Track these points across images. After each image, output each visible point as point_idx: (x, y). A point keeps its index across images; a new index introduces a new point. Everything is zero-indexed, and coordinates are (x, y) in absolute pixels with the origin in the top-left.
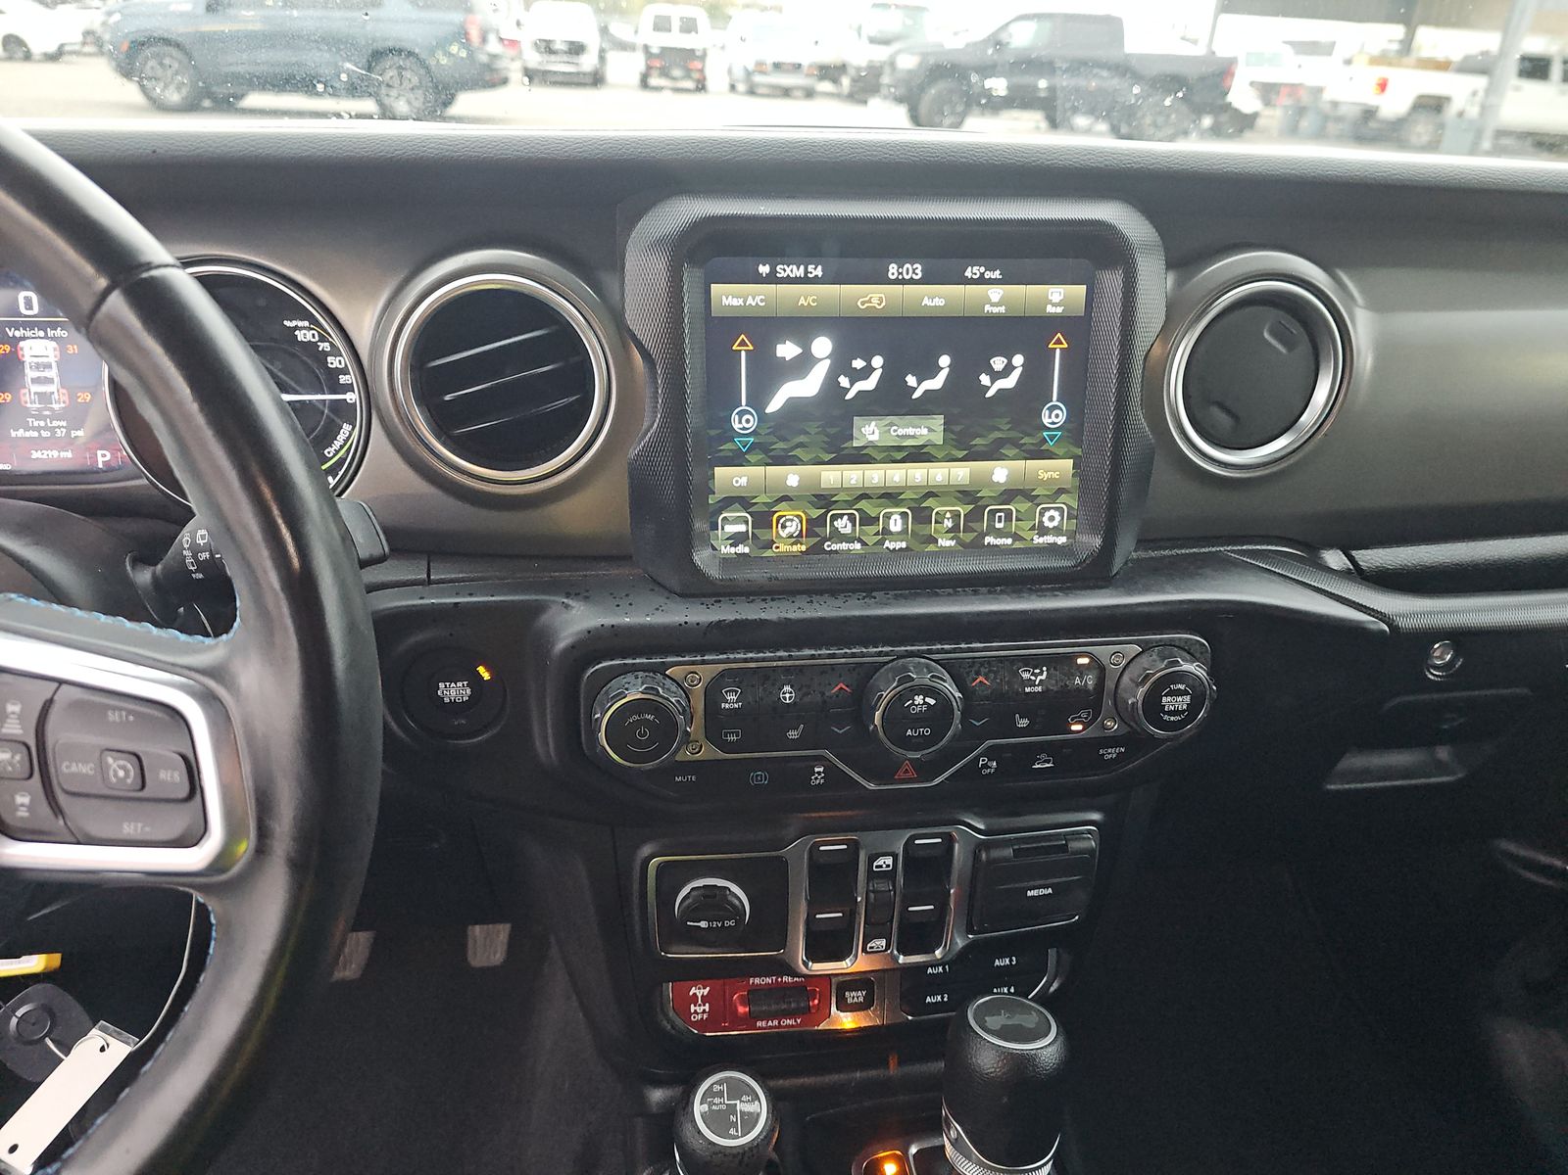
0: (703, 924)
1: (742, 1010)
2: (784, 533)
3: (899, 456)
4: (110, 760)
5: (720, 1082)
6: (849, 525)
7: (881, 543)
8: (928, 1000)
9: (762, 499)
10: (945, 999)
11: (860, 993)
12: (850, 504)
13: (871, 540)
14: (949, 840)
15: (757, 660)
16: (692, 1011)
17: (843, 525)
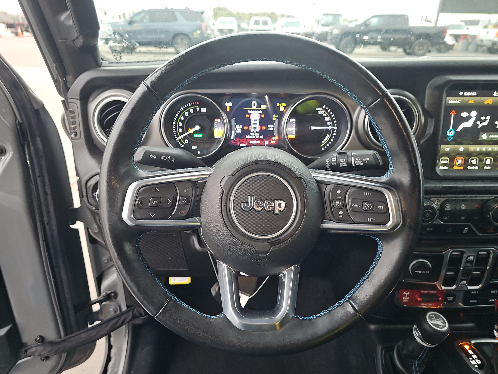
0: (420, 272)
1: (419, 299)
2: (457, 164)
3: (491, 143)
4: (366, 204)
5: (432, 314)
6: (476, 162)
7: (484, 167)
8: (471, 301)
9: (453, 154)
10: (476, 301)
11: (451, 298)
12: (476, 156)
13: (481, 166)
14: (489, 252)
15: (456, 197)
16: (404, 299)
17: (474, 162)
